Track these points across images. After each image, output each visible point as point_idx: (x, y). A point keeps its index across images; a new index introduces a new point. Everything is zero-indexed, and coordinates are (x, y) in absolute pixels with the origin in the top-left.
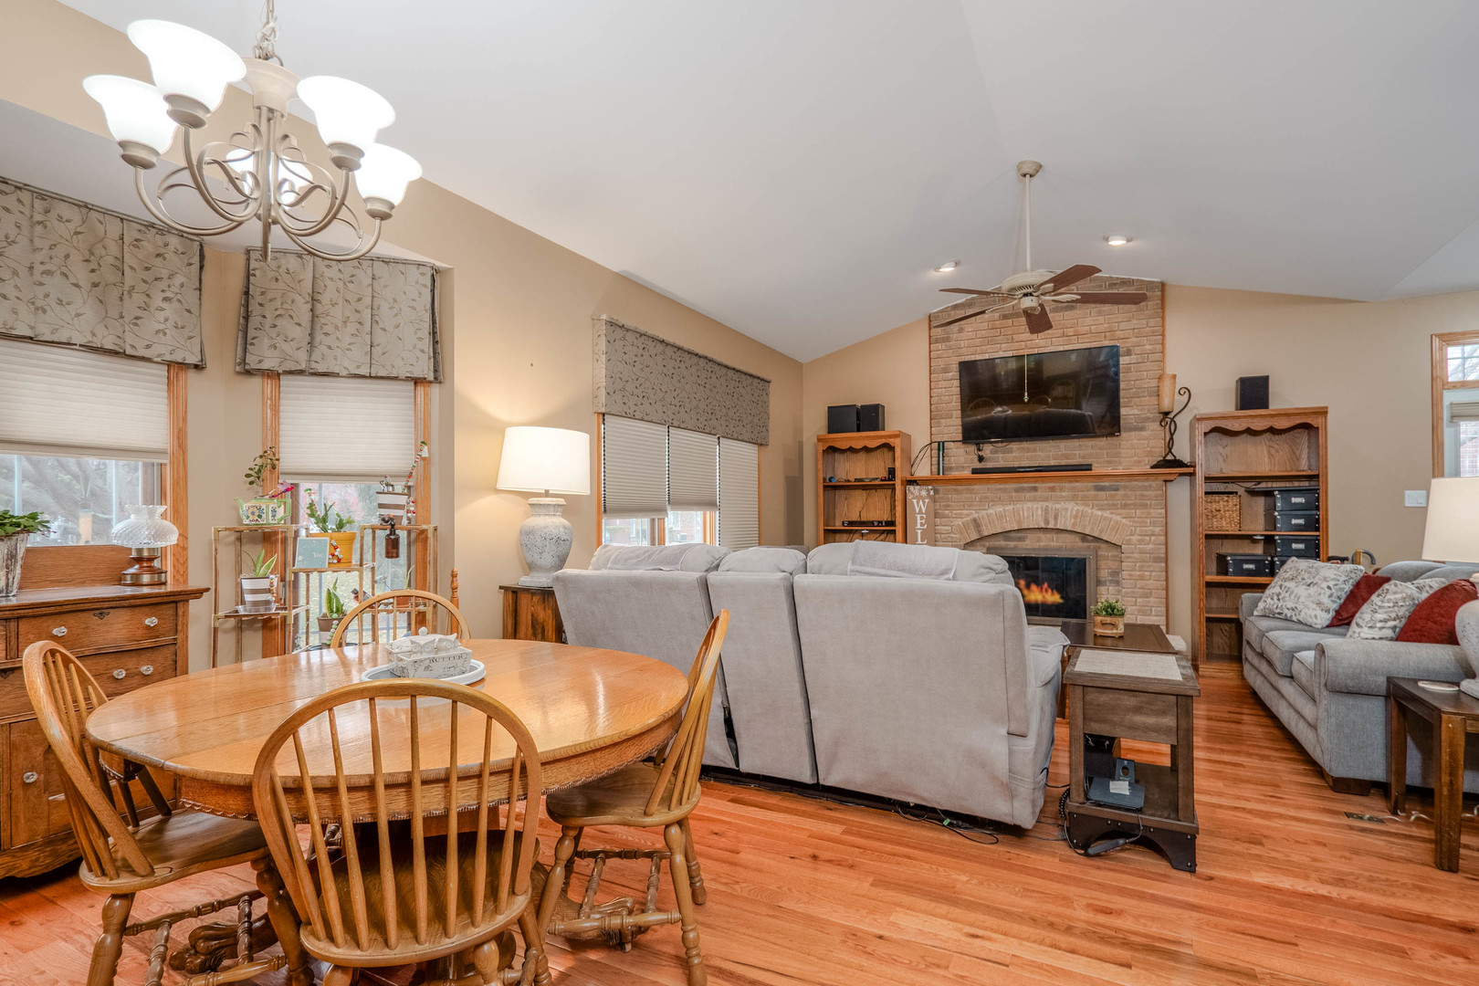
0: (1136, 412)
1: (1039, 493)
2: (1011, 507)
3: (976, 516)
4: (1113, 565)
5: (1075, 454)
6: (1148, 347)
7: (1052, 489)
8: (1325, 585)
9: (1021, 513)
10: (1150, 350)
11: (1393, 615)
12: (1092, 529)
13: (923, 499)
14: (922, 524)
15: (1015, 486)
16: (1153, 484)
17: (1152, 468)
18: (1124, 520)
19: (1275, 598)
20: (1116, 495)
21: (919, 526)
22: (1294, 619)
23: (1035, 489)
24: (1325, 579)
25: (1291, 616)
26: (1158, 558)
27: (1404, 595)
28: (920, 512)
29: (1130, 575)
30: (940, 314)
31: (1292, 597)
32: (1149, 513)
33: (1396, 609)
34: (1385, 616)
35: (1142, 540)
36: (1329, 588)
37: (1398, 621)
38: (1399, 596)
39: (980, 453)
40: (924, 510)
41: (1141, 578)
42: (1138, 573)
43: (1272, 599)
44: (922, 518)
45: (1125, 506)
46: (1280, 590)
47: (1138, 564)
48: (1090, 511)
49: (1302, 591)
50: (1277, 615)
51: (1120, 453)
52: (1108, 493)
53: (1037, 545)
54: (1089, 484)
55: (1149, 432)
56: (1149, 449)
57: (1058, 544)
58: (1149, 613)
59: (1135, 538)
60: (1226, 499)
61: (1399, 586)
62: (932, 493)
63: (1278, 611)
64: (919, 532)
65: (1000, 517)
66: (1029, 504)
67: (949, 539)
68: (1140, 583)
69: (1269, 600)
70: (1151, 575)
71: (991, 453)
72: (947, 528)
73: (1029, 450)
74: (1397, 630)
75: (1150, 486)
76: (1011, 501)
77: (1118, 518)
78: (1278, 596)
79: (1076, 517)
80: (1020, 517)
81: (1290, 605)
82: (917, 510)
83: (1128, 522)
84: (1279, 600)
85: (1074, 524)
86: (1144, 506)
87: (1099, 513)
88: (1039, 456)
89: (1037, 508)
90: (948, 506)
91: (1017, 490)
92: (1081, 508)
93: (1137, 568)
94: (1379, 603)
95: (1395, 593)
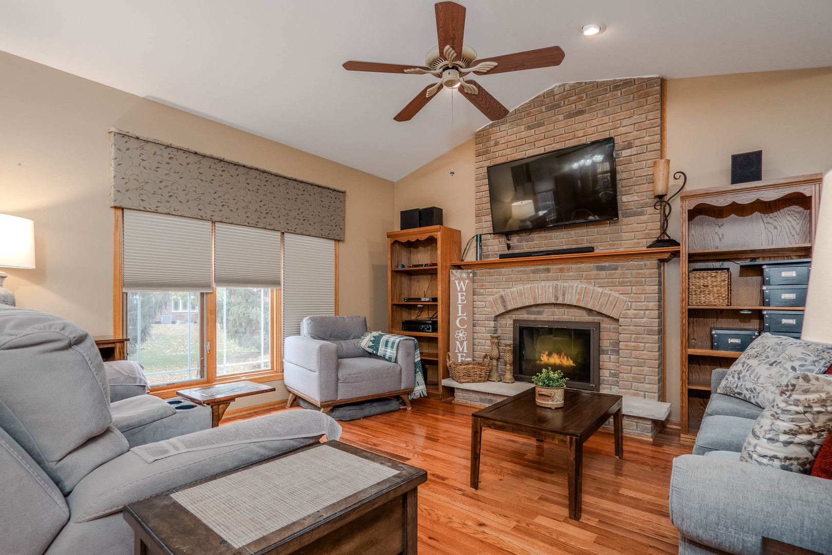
0: (636, 198)
1: (550, 274)
2: (528, 286)
3: (503, 293)
4: (613, 336)
5: (583, 239)
6: (647, 138)
7: (561, 270)
8: (788, 365)
9: (536, 290)
10: (649, 141)
11: (805, 426)
12: (594, 304)
13: (464, 280)
14: (462, 300)
15: (533, 268)
16: (648, 263)
17: (647, 247)
18: (621, 296)
19: (736, 376)
20: (615, 274)
21: (460, 302)
22: (753, 401)
23: (548, 270)
24: (791, 359)
25: (750, 397)
26: (651, 330)
27: (824, 396)
28: (461, 290)
29: (627, 346)
30: (482, 133)
31: (752, 377)
32: (644, 290)
33: (809, 416)
34: (791, 426)
35: (637, 315)
36: (793, 368)
37: (815, 436)
38: (813, 396)
39: (508, 242)
40: (464, 289)
41: (636, 349)
42: (634, 344)
43: (733, 377)
44: (462, 295)
45: (622, 284)
46: (742, 369)
47: (634, 336)
48: (592, 288)
49: (763, 370)
50: (737, 395)
51: (621, 237)
52: (608, 272)
53: (551, 318)
54: (592, 265)
55: (647, 216)
56: (647, 231)
57: (569, 317)
58: (642, 380)
59: (631, 312)
60: (714, 274)
61: (813, 381)
62: (471, 275)
63: (737, 390)
64: (460, 306)
65: (521, 294)
66: (543, 283)
67: (484, 312)
68: (635, 353)
69: (730, 378)
70: (644, 346)
71: (518, 241)
72: (482, 303)
73: (546, 238)
74: (816, 448)
75: (645, 265)
76: (529, 281)
77: (616, 294)
78: (739, 374)
79: (580, 294)
80: (535, 294)
81: (749, 385)
82: (459, 289)
83: (625, 298)
84: (739, 378)
85: (578, 300)
86: (639, 284)
87: (600, 290)
88: (555, 242)
89: (549, 286)
90: (483, 285)
91: (534, 272)
92: (584, 286)
93: (633, 340)
94: (782, 405)
95: (806, 392)
